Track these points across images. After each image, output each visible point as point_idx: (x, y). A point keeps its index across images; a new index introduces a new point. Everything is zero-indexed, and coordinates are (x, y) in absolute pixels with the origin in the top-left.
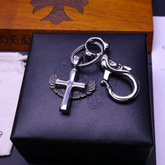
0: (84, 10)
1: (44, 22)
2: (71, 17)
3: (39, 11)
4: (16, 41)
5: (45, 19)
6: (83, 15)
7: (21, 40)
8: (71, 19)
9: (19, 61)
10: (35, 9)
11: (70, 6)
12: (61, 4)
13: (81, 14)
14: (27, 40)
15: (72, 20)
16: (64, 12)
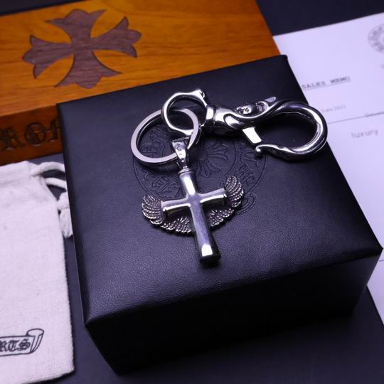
0: (137, 49)
1: (63, 88)
2: (115, 68)
3: (45, 71)
4: (13, 140)
5: (63, 82)
6: (138, 58)
7: (25, 135)
8: (117, 70)
9: (32, 178)
10: (35, 68)
11: (107, 49)
12: (86, 48)
13: (132, 58)
14: (36, 132)
15: (119, 73)
16: (98, 61)
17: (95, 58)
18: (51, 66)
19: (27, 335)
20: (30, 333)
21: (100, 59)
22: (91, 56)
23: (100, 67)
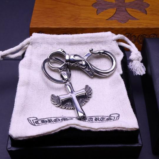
2: (137, 17)
6: (147, 15)
11: (132, 8)
17: (127, 11)
18: (105, 11)
19: (110, 116)
21: (129, 12)
22: (125, 10)
23: (129, 15)
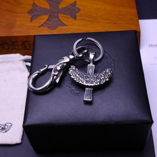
0: (77, 16)
1: (42, 28)
3: (36, 20)
4: (16, 47)
5: (42, 25)
6: (76, 20)
7: (22, 45)
8: (66, 24)
9: (20, 61)
10: (32, 17)
11: (64, 14)
12: (55, 12)
13: (74, 20)
14: (27, 45)
15: (67, 26)
16: (59, 19)
17: (58, 17)
18: (39, 18)
19: (5, 125)
20: (7, 124)
21: (60, 18)
22: (57, 16)
23: (59, 21)
